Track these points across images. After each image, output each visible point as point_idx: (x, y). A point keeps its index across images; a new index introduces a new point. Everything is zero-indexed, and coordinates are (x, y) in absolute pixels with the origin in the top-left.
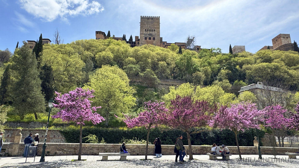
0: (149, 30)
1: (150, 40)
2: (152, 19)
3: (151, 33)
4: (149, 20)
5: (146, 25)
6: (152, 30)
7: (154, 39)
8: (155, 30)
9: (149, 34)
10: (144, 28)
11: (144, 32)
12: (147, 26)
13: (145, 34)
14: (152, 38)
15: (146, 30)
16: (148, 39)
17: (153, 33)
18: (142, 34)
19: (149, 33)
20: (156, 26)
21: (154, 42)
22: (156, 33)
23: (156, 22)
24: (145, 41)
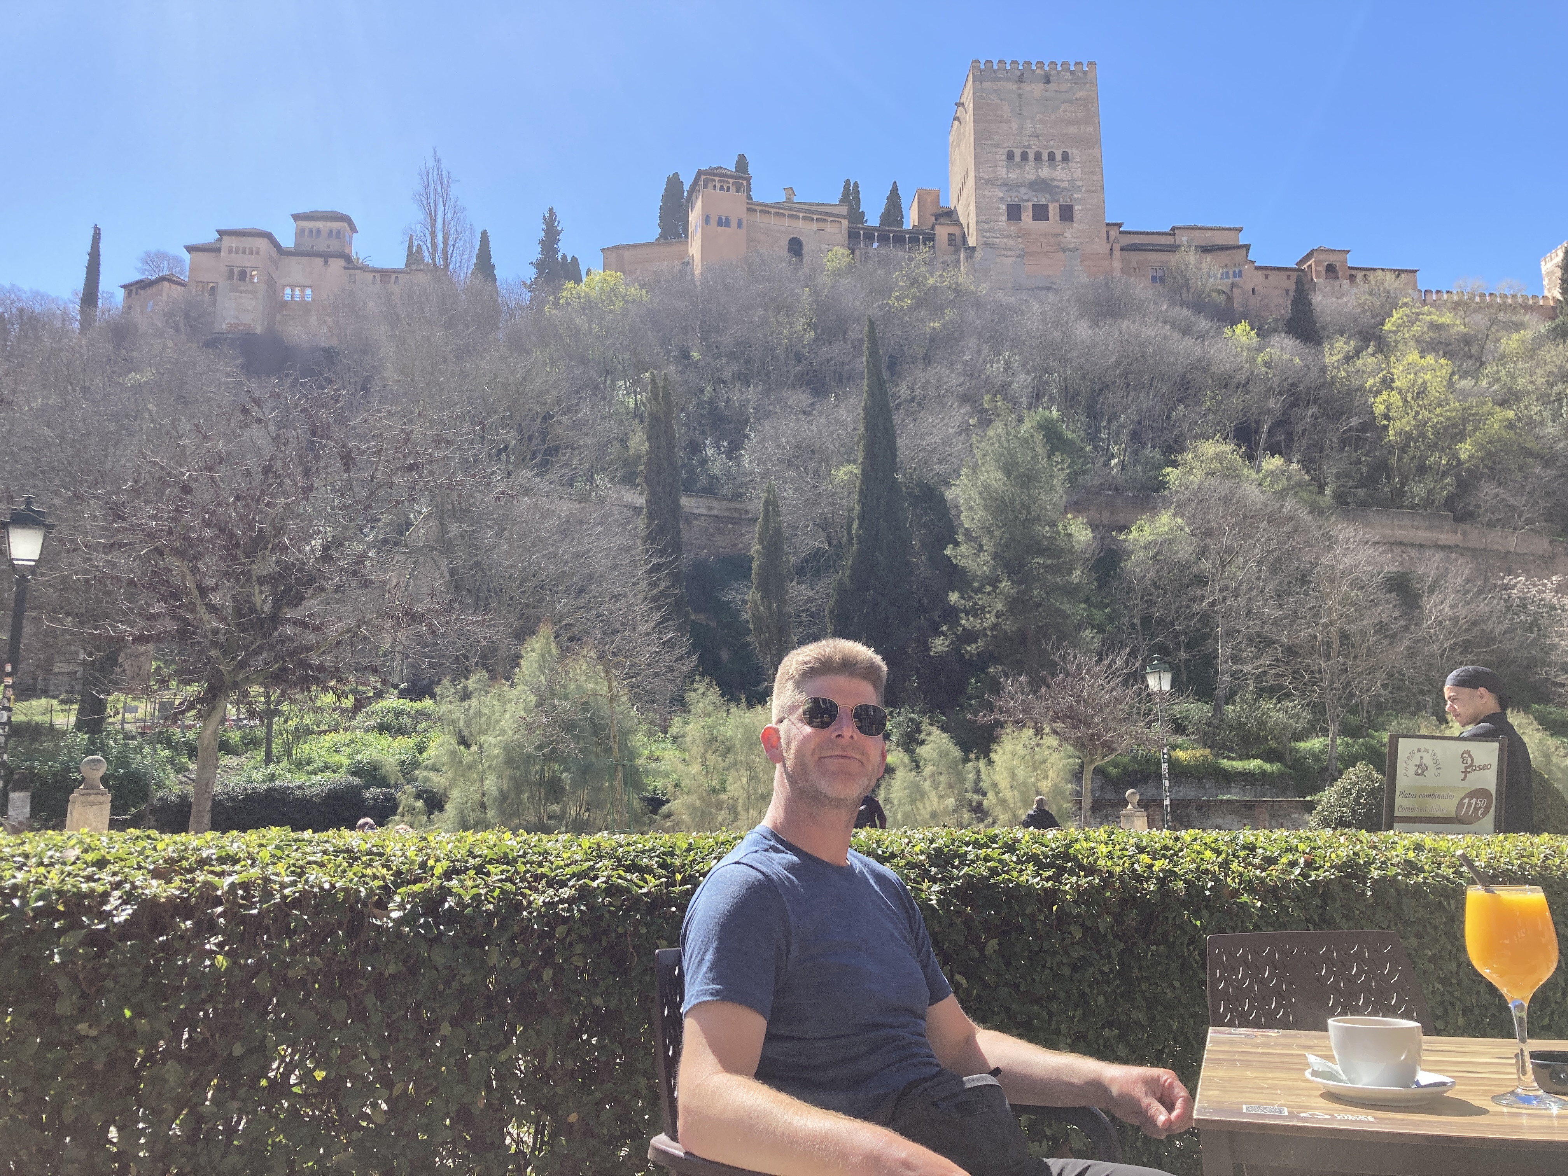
0: (1031, 156)
1: (1041, 225)
2: (1047, 79)
3: (1045, 173)
4: (1029, 87)
5: (1008, 122)
6: (1052, 157)
7: (1067, 214)
8: (1073, 152)
9: (1032, 185)
10: (997, 146)
11: (1002, 172)
12: (1014, 126)
13: (1006, 185)
14: (1053, 210)
15: (1010, 156)
16: (1027, 216)
17: (1059, 174)
18: (988, 182)
19: (1031, 177)
20: (1072, 130)
21: (1070, 234)
22: (1078, 173)
23: (1071, 102)
24: (1013, 228)
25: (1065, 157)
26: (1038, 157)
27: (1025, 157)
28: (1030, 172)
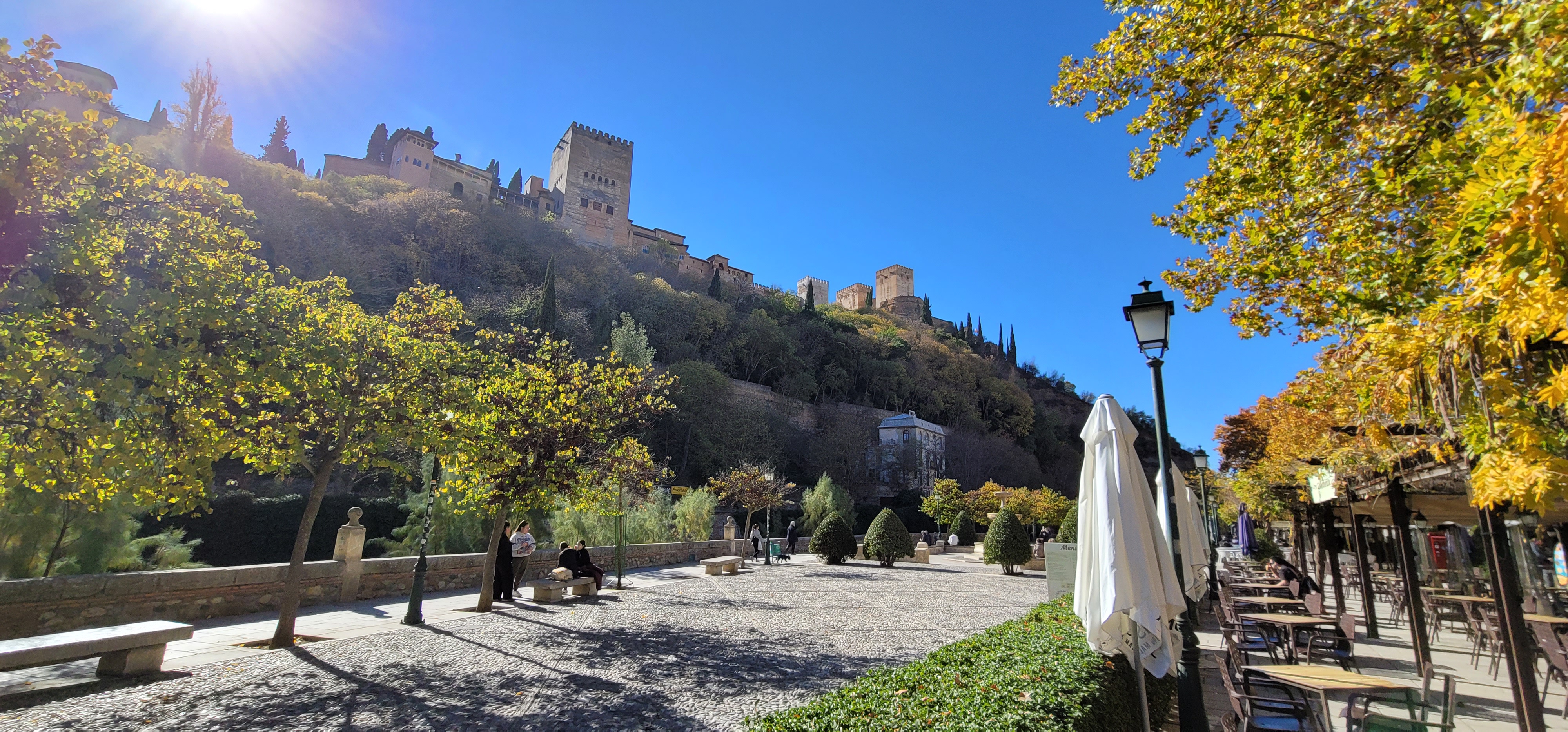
0: (597, 177)
1: (597, 213)
2: (610, 143)
3: (602, 188)
4: (600, 144)
5: (587, 158)
6: (607, 181)
7: (610, 210)
8: (617, 182)
9: (595, 192)
10: (580, 167)
11: (581, 181)
12: (591, 161)
13: (582, 188)
14: (604, 206)
15: (586, 175)
16: (590, 206)
17: (609, 190)
18: (573, 184)
19: (596, 188)
20: (619, 171)
21: (610, 221)
22: (618, 193)
23: (620, 158)
24: (582, 210)
25: (613, 183)
26: (600, 179)
27: (593, 177)
28: (595, 186)
